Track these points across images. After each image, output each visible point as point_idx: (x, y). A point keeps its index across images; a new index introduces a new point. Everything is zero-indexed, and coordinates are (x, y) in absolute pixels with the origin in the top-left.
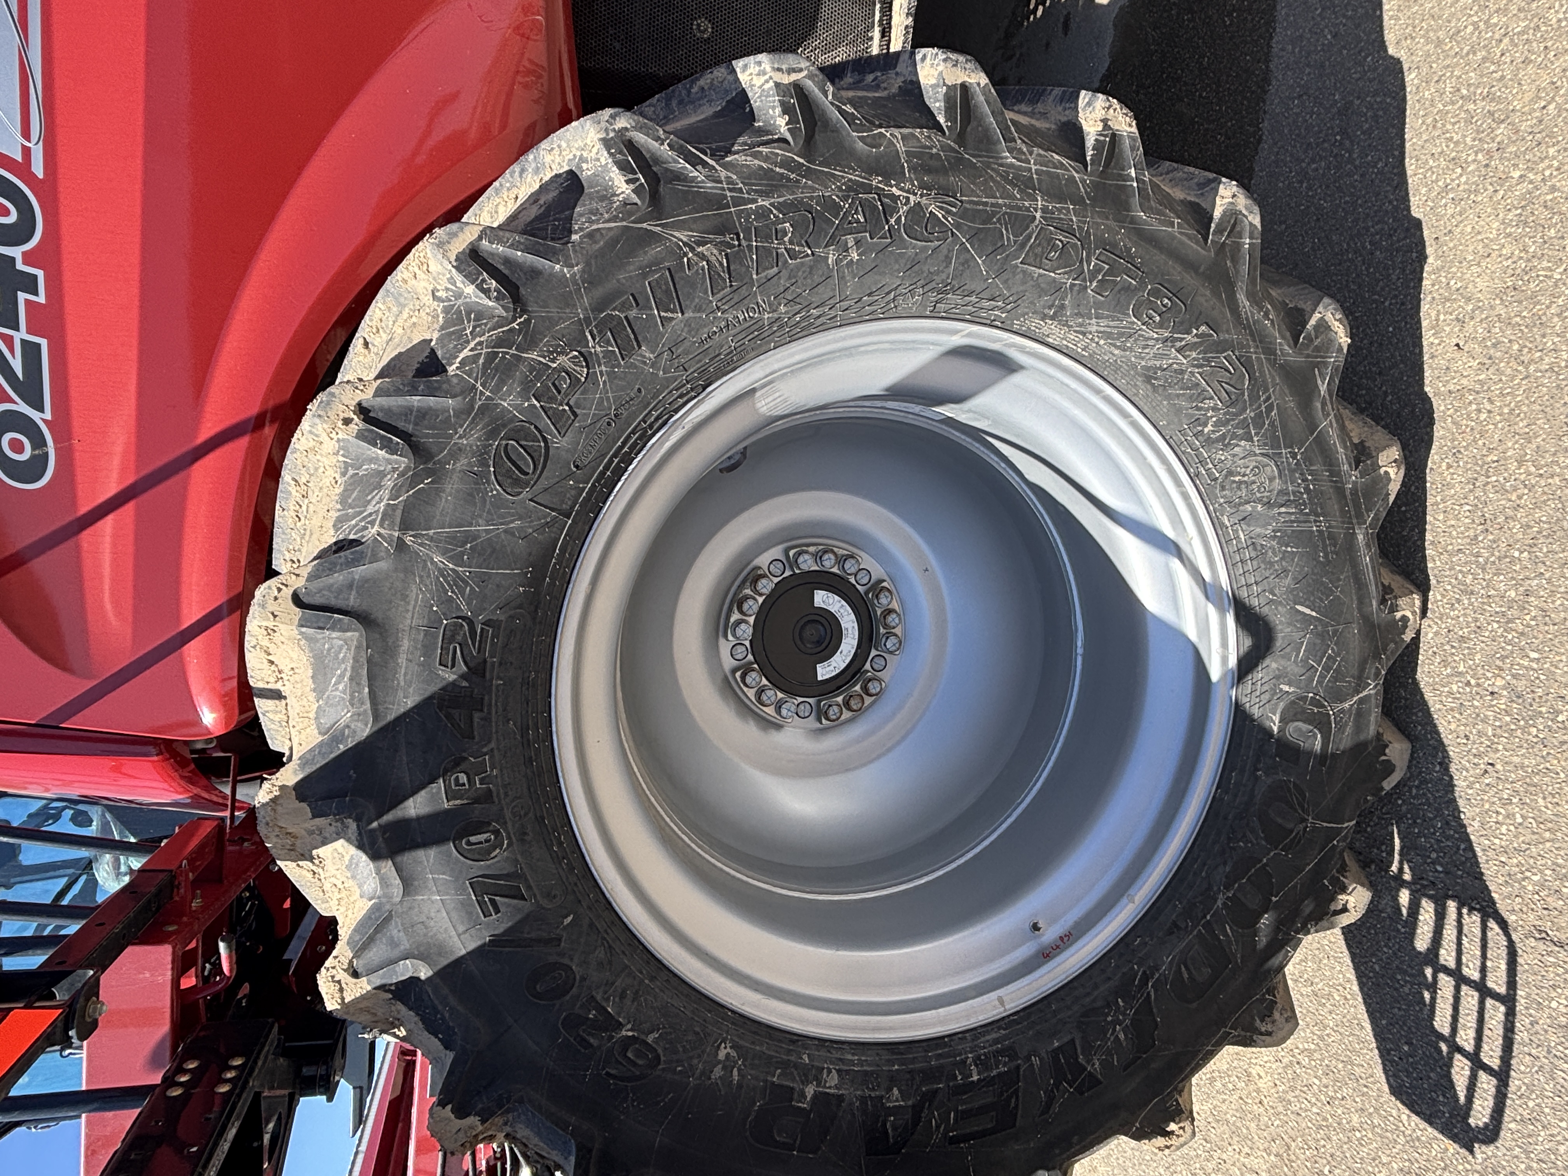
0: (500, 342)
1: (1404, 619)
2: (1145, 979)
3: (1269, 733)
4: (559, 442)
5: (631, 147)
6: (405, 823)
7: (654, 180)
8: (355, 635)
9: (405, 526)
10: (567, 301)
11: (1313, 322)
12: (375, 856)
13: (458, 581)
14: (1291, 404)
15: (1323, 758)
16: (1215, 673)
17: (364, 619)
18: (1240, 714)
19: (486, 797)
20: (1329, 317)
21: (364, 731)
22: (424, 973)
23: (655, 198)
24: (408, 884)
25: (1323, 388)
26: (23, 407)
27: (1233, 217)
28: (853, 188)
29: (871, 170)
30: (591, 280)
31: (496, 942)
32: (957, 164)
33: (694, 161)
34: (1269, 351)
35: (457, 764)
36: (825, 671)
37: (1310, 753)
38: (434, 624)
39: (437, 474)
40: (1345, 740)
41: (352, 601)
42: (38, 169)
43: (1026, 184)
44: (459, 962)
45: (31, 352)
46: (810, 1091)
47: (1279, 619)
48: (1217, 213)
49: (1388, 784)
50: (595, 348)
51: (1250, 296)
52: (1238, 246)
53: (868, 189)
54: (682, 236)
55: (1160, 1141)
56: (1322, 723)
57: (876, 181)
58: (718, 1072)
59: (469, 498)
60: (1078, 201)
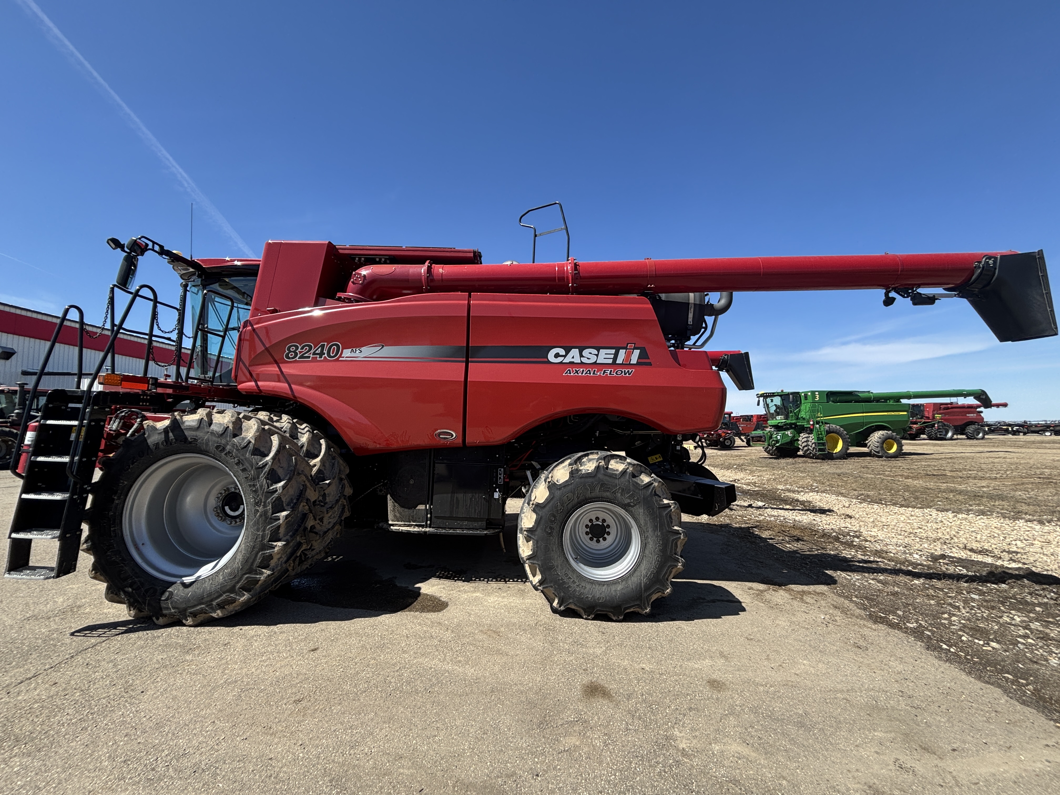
0: (237, 446)
1: (187, 620)
2: (124, 564)
3: (168, 588)
4: (223, 454)
5: (266, 465)
6: (168, 432)
7: (262, 468)
8: (197, 426)
9: (211, 433)
10: (243, 455)
11: (245, 593)
12: (164, 429)
13: (203, 440)
14: (228, 587)
15: (160, 600)
16: (183, 579)
17: (199, 427)
18: (173, 583)
19: (171, 444)
20: (245, 596)
21: (183, 427)
22: (146, 436)
23: (259, 468)
24: (160, 433)
25: (232, 595)
26: (299, 356)
27: (262, 573)
28: (261, 500)
29: (265, 502)
30: (246, 459)
31: (149, 446)
32: (267, 518)
33: (264, 474)
34: (238, 582)
35: (176, 440)
36: (227, 508)
37: (161, 597)
38: (196, 436)
39: (218, 437)
40: (163, 605)
41: (202, 426)
42: (341, 359)
43: (264, 531)
44: (146, 441)
45: (309, 357)
46: (115, 498)
47: (190, 589)
48: (263, 570)
49: (154, 619)
50: (236, 459)
51: (247, 578)
52: (257, 575)
53: (261, 502)
54: (252, 472)
55: (91, 569)
56: (167, 599)
57: (263, 504)
58: (122, 481)
59: (214, 441)
60: (262, 541)
